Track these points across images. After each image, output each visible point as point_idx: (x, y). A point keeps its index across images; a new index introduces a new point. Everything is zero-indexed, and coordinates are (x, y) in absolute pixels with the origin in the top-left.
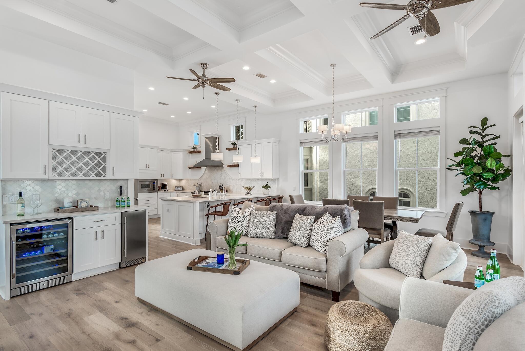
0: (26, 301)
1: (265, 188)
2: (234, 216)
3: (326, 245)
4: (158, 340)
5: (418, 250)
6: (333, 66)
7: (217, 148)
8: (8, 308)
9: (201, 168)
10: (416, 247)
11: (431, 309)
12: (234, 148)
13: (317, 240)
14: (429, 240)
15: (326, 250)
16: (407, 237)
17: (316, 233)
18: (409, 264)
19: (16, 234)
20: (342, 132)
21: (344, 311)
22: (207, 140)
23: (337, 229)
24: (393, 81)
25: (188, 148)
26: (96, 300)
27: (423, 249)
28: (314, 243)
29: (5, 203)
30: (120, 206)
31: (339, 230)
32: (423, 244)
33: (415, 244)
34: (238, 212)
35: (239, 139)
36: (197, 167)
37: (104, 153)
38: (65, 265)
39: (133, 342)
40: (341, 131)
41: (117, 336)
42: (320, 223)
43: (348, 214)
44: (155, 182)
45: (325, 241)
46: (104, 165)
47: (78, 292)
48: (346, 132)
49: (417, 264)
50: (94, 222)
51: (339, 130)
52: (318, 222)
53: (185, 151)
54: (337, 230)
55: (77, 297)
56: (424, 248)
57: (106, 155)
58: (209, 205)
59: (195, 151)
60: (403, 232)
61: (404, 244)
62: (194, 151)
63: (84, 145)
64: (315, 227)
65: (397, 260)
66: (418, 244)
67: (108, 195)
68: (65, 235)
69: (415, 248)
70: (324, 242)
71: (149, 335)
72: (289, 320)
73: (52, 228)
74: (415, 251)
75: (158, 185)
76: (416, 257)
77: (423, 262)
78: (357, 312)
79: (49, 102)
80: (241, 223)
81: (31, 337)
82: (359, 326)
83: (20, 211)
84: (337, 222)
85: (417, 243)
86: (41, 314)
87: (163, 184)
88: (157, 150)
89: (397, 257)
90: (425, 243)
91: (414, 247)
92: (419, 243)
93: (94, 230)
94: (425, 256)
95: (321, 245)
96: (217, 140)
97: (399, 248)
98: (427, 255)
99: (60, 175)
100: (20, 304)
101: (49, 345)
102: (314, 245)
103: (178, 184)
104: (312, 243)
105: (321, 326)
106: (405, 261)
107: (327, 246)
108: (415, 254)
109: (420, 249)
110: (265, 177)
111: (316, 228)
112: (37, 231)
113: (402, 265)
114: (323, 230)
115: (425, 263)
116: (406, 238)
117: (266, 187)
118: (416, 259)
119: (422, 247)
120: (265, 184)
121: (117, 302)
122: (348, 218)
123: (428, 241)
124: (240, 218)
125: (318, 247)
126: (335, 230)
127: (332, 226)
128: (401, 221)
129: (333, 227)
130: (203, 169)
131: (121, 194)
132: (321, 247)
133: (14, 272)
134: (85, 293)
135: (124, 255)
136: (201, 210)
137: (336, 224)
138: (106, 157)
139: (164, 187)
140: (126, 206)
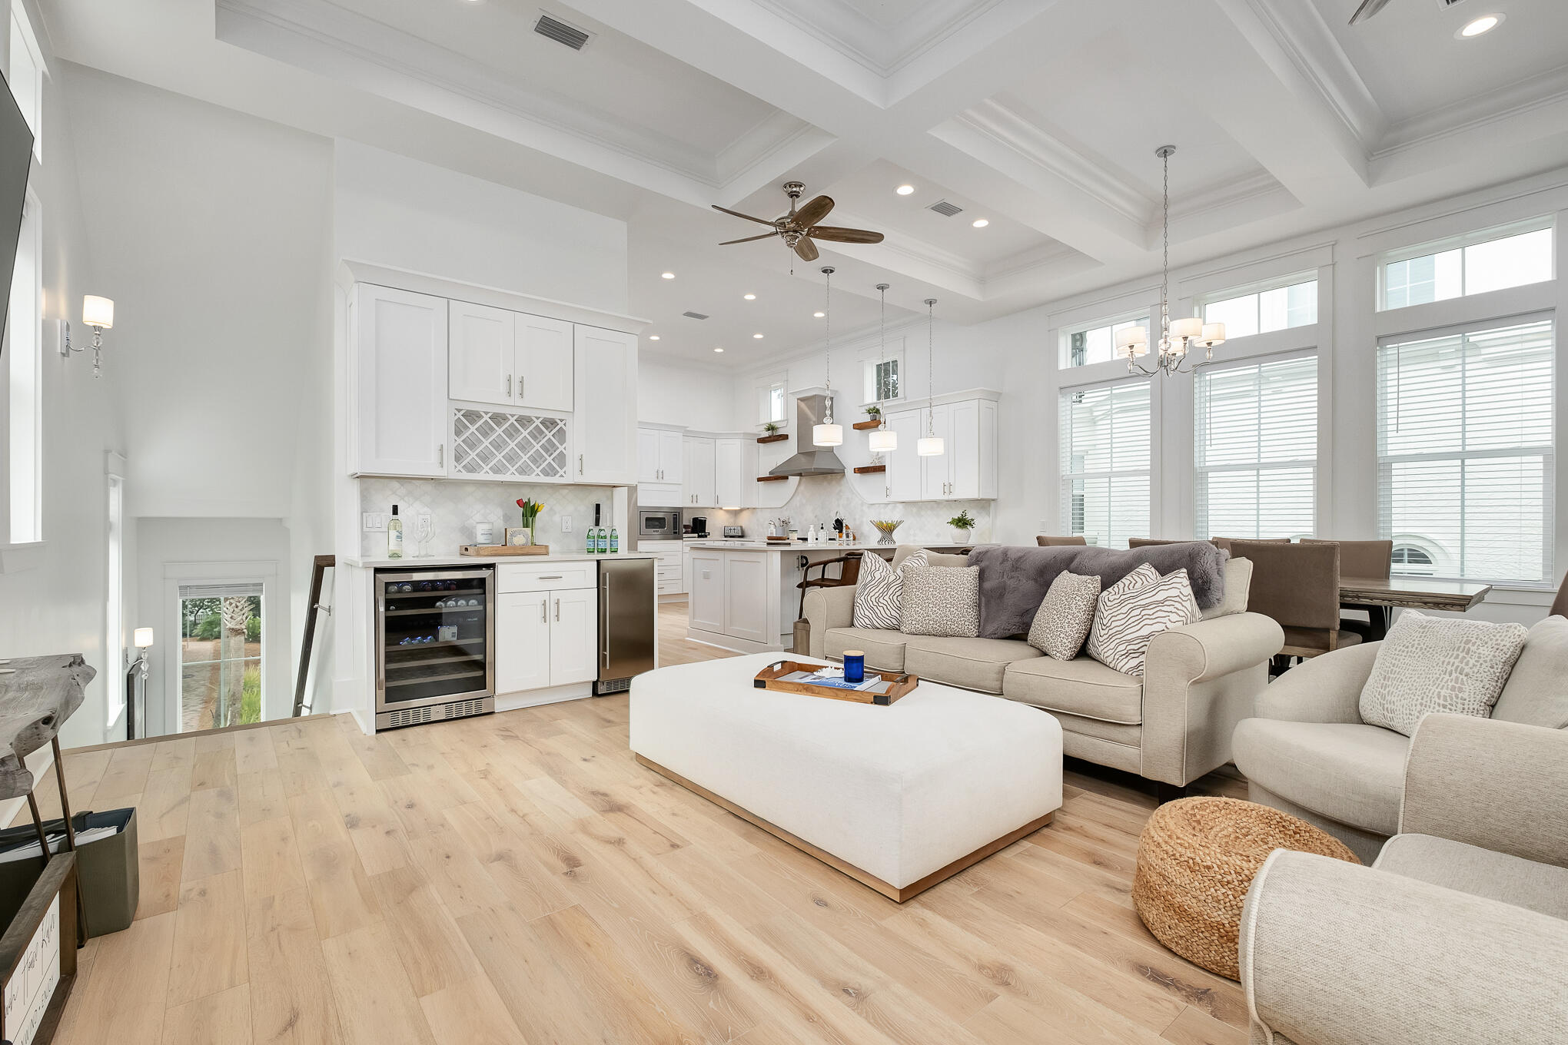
0: (404, 740)
1: (958, 526)
2: (869, 578)
3: (1140, 650)
4: (674, 846)
5: (1472, 662)
6: (1165, 152)
7: (828, 412)
8: (369, 749)
9: (787, 478)
10: (1461, 655)
11: (1529, 809)
12: (873, 421)
13: (1111, 637)
14: (1516, 632)
15: (1140, 664)
16: (1426, 626)
17: (1110, 616)
18: (1436, 706)
19: (386, 592)
20: (1196, 345)
21: (1199, 822)
22: (803, 405)
23: (1177, 605)
24: (1371, 177)
25: (755, 430)
26: (541, 752)
27: (1491, 660)
28: (1102, 647)
29: (368, 530)
30: (596, 551)
31: (1183, 609)
32: (1490, 643)
33: (1457, 646)
34: (881, 568)
35: (887, 397)
36: (777, 477)
37: (561, 420)
38: (479, 673)
39: (619, 842)
40: (1191, 341)
41: (584, 827)
42: (1121, 591)
43: (1215, 567)
44: (676, 514)
45: (1137, 638)
46: (561, 448)
47: (504, 733)
48: (1209, 344)
49: (1466, 707)
50: (541, 578)
51: (1185, 338)
52: (1116, 589)
53: (747, 436)
54: (1177, 608)
55: (503, 743)
56: (1495, 656)
57: (565, 425)
58: (807, 562)
59: (773, 436)
60: (1410, 615)
61: (1417, 648)
62: (770, 437)
63: (519, 403)
64: (1106, 600)
65: (1388, 698)
66: (1470, 645)
67: (570, 523)
68: (479, 604)
69: (1460, 657)
70: (1135, 642)
71: (655, 832)
72: (1026, 844)
73: (454, 586)
74: (1458, 666)
75: (684, 523)
76: (1463, 684)
77: (1488, 703)
78: (1243, 828)
79: (448, 302)
80: (888, 596)
81: (410, 806)
82: (1250, 861)
83: (393, 547)
84: (1179, 586)
85: (1467, 642)
86: (431, 767)
87: (695, 520)
88: (682, 434)
89: (1387, 690)
90: (1499, 642)
91: (1455, 653)
92: (1474, 640)
93: (539, 598)
94: (1499, 684)
95: (1126, 651)
96: (828, 403)
97: (1397, 662)
98: (1507, 680)
99: (470, 468)
100: (393, 745)
101: (442, 825)
102: (1103, 652)
103: (732, 520)
104: (1094, 646)
105: (1122, 869)
106: (1420, 698)
107: (1144, 653)
108: (1457, 678)
109: (1477, 661)
110: (957, 495)
111: (1109, 604)
112: (424, 590)
113: (1408, 712)
114: (1132, 609)
115: (1497, 707)
116: (1422, 630)
117: (962, 523)
118: (1461, 690)
119: (1487, 653)
120: (957, 515)
121: (585, 760)
122: (1215, 576)
123: (1509, 634)
124: (886, 581)
125: (1116, 657)
126: (1171, 609)
127: (1160, 596)
128: (1400, 606)
129: (1166, 600)
130: (794, 480)
131: (597, 523)
132: (1124, 657)
133: (382, 675)
134: (519, 735)
135: (605, 665)
136: (785, 573)
137: (1175, 592)
138: (565, 432)
139: (699, 527)
140: (608, 550)
